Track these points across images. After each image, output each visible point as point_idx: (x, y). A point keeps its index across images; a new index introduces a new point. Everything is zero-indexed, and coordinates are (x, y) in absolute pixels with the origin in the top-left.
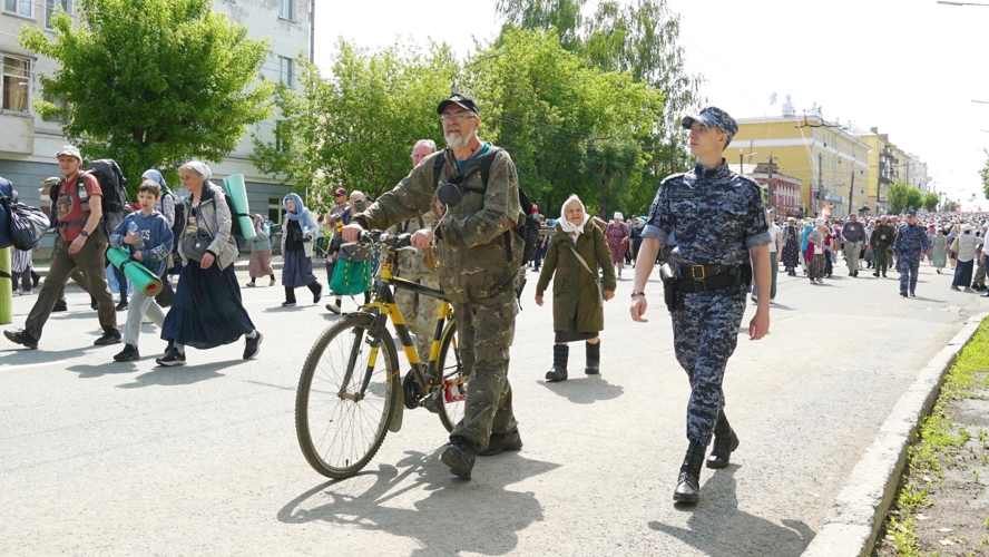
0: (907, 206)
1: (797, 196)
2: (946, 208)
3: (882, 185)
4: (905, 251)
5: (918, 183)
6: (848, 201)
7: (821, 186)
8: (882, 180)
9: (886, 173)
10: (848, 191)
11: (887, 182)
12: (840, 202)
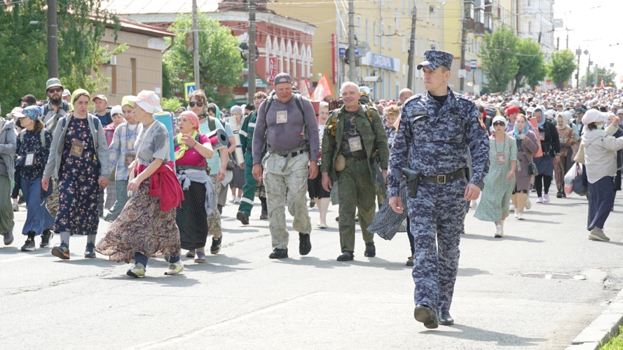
0: (518, 77)
1: (306, 57)
2: (590, 81)
3: (470, 36)
4: (419, 181)
5: (536, 30)
6: (405, 68)
7: (352, 37)
8: (470, 25)
9: (477, 10)
10: (406, 47)
11: (480, 28)
12: (390, 70)
